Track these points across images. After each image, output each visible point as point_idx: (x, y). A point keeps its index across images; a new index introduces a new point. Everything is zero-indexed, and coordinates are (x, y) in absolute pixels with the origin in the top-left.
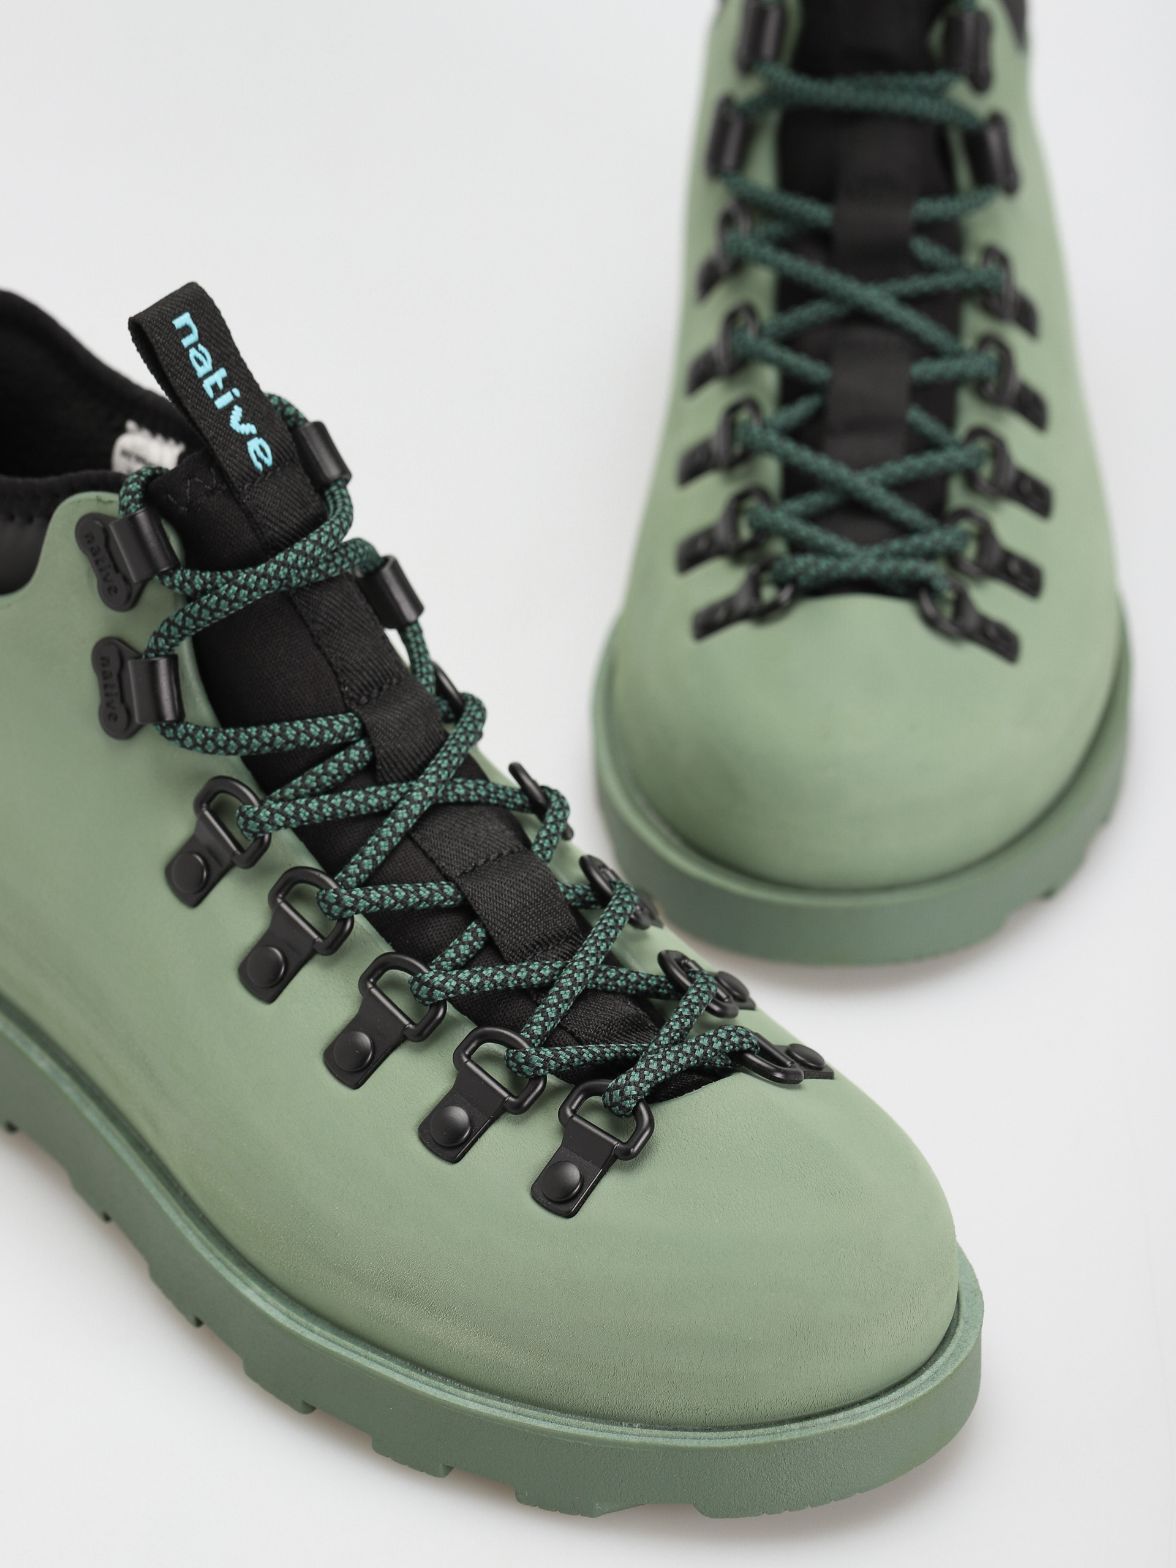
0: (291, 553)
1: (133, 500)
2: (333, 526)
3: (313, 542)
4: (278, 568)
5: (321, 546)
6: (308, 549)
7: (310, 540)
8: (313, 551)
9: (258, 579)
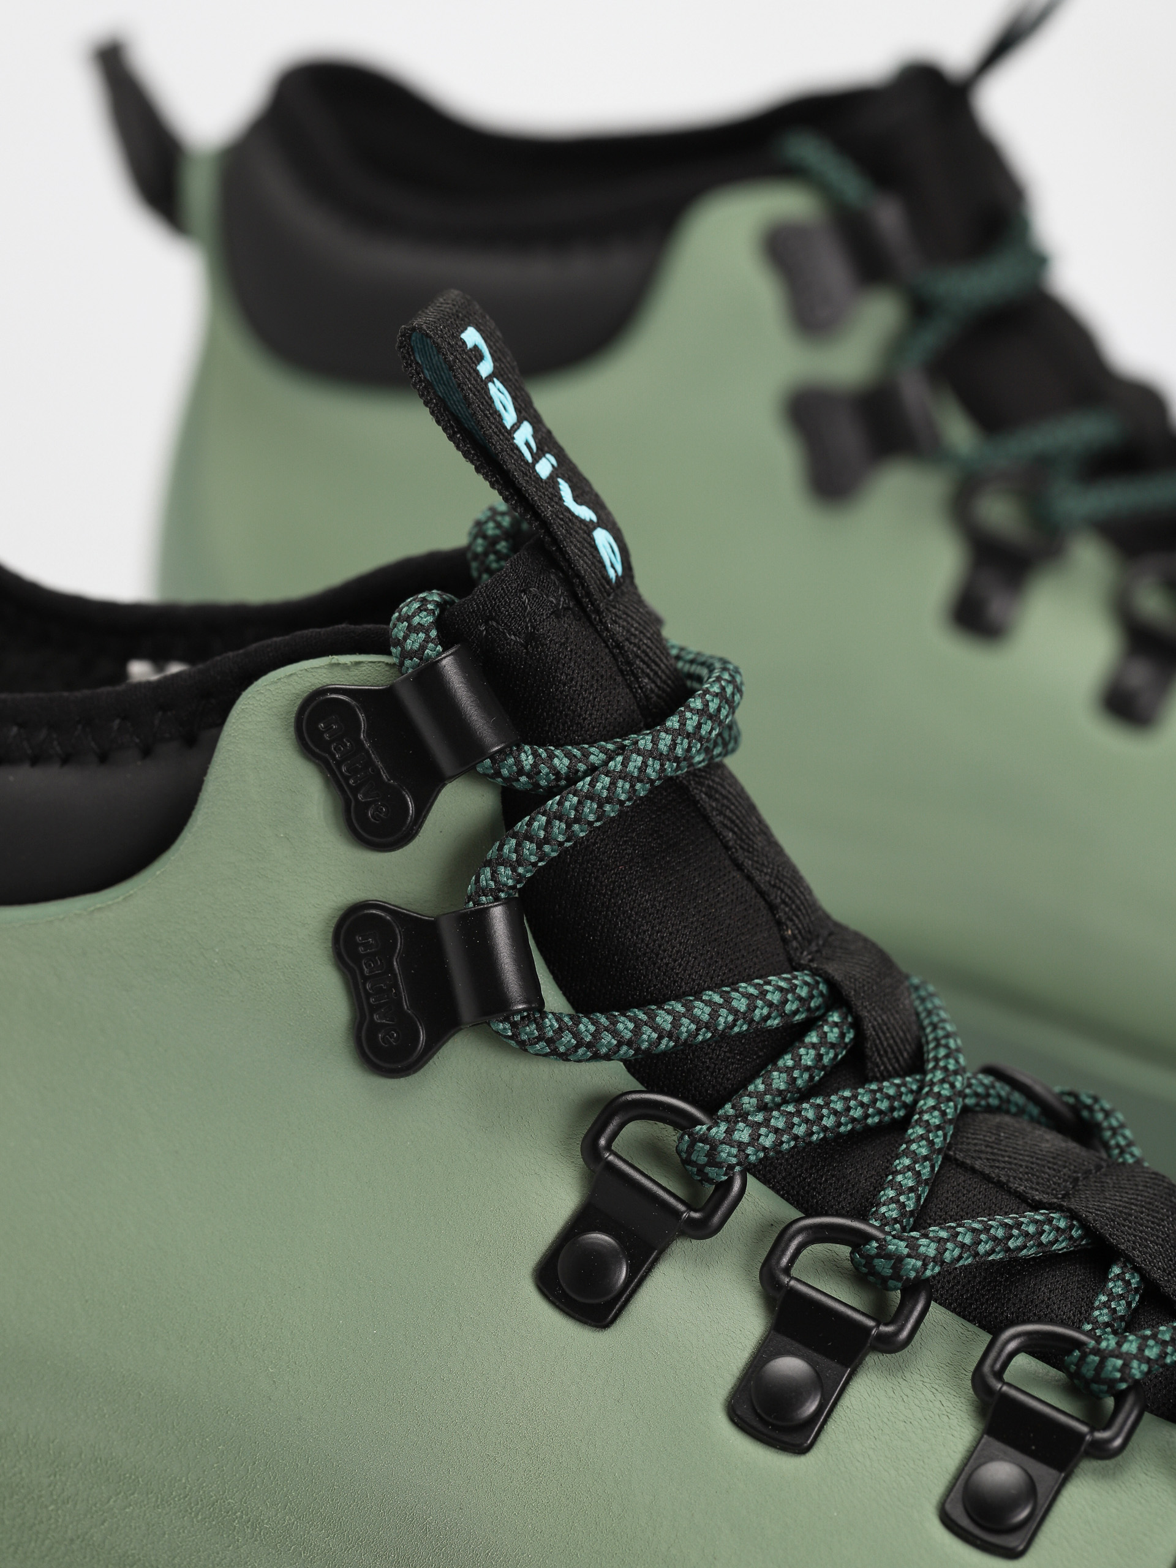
0: (663, 735)
1: (427, 640)
2: (723, 683)
3: (699, 712)
4: (644, 763)
5: (710, 717)
6: (690, 726)
7: (691, 710)
8: (699, 726)
9: (613, 783)
